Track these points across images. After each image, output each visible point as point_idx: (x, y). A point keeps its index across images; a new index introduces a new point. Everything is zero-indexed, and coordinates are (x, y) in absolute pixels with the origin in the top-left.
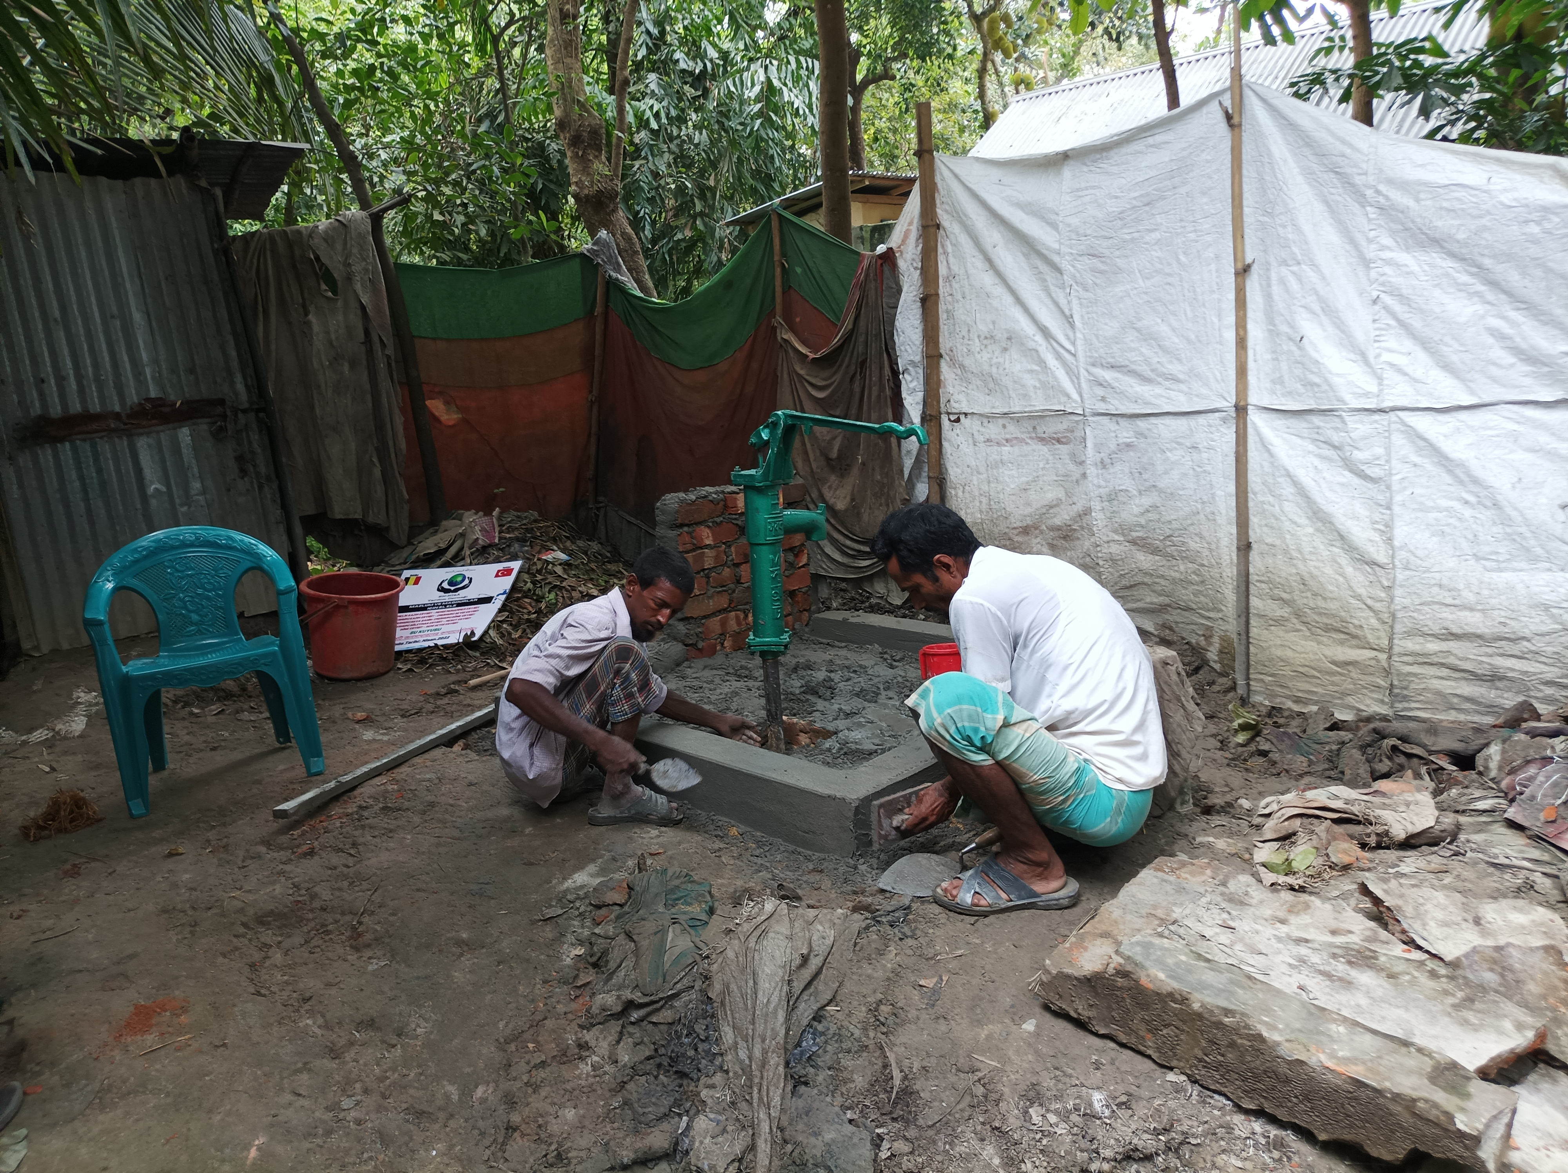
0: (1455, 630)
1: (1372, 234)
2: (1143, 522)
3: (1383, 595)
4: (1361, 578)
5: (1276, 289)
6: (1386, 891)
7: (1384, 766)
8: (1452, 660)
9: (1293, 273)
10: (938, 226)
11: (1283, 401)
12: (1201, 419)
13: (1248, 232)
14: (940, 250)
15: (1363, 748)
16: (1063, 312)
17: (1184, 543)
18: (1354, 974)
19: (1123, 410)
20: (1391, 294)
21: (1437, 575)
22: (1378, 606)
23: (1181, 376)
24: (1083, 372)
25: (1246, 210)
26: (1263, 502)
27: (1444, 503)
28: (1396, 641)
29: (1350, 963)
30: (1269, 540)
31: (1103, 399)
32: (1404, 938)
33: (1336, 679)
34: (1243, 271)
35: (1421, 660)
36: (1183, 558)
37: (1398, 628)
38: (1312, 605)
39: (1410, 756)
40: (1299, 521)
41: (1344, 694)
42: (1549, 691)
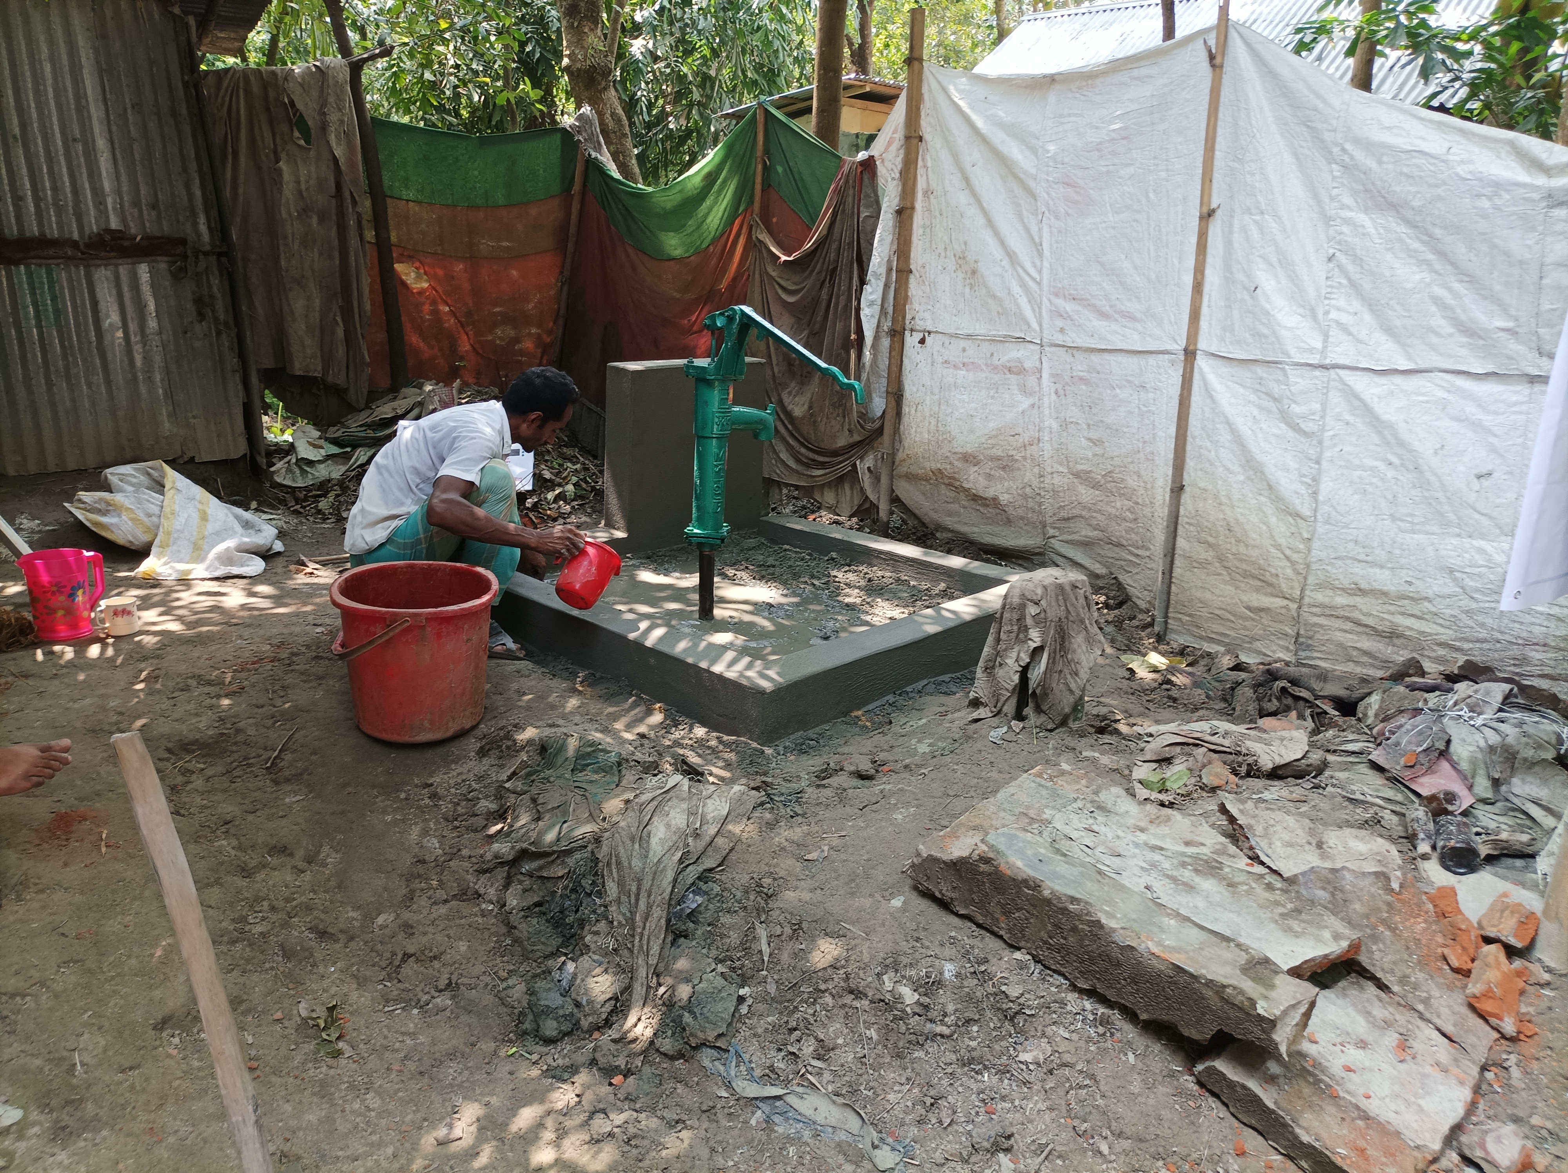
0: (1364, 585)
1: (1335, 192)
2: (1090, 455)
3: (1301, 546)
4: (1283, 529)
5: (1237, 237)
6: (1242, 812)
7: (1274, 705)
8: (1356, 615)
9: (1256, 222)
10: (921, 139)
11: (1231, 349)
12: (1152, 360)
13: (1217, 176)
14: (920, 163)
15: (1256, 686)
16: (1033, 239)
17: (1123, 480)
18: (1198, 880)
19: (1079, 343)
20: (1346, 253)
21: (1354, 532)
22: (1295, 557)
23: (1138, 315)
24: (1045, 300)
25: (1218, 154)
26: (1200, 447)
27: (1369, 462)
28: (1307, 593)
29: (1196, 871)
30: (1202, 485)
31: (1062, 330)
32: (1250, 853)
33: (1248, 624)
34: (1207, 215)
35: (1328, 612)
36: (1121, 495)
37: (1311, 580)
38: (1234, 550)
39: (1297, 698)
40: (1232, 468)
41: (1254, 639)
42: (1441, 652)
